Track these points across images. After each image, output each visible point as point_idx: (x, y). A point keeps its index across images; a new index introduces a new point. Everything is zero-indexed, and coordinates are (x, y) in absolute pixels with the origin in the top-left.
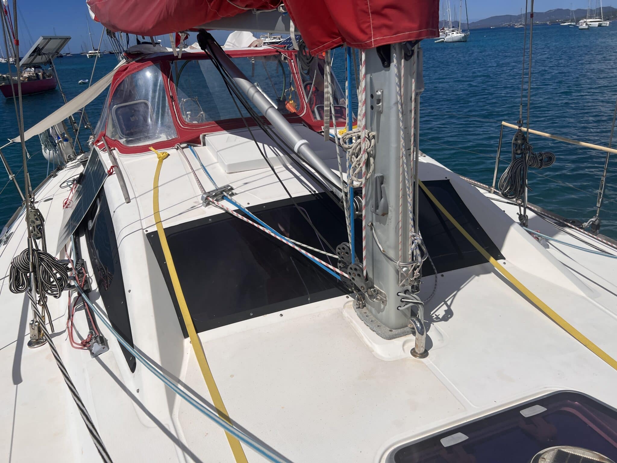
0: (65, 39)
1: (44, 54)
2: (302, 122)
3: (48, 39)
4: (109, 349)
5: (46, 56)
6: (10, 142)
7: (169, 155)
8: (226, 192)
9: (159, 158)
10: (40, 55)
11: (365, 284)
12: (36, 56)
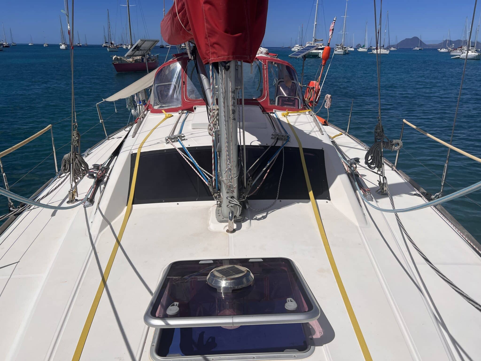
0: (155, 41)
1: (141, 50)
2: (259, 105)
3: (144, 41)
4: (93, 205)
5: (142, 51)
6: (103, 100)
7: (173, 116)
8: (179, 137)
9: (166, 117)
10: (138, 50)
11: (213, 190)
12: (136, 51)
